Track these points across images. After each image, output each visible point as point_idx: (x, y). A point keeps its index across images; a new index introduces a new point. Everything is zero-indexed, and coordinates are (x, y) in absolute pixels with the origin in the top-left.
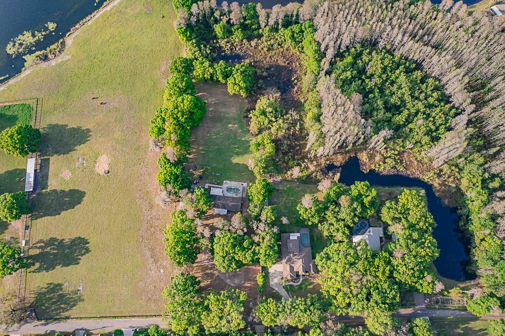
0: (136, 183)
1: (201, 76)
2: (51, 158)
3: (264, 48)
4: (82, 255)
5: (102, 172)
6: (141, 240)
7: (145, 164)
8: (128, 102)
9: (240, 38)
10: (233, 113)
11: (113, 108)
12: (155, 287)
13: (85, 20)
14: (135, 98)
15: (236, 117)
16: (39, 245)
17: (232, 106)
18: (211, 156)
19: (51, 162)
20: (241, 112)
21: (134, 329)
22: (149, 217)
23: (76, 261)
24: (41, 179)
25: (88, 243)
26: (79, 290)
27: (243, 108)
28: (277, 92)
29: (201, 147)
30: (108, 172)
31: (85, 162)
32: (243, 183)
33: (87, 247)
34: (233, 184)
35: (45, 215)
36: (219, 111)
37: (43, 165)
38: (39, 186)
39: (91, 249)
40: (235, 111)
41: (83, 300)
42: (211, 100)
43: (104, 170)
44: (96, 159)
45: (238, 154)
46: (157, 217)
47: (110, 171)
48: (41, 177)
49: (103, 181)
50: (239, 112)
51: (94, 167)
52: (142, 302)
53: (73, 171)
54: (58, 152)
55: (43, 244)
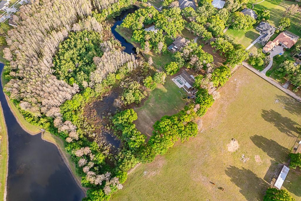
0: (222, 121)
2: (263, 178)
4: (268, 112)
5: (236, 142)
7: (210, 126)
8: (192, 171)
10: (145, 111)
11: (204, 176)
14: (186, 169)
15: (146, 108)
16: (290, 134)
17: (142, 115)
18: (175, 103)
19: (264, 176)
21: (260, 72)
22: (226, 102)
23: (272, 111)
24: (275, 170)
25: (261, 114)
27: (138, 109)
28: (116, 102)
29: (175, 110)
30: (232, 139)
31: (243, 157)
32: (173, 81)
33: (263, 113)
34: (178, 84)
35: (282, 147)
36: (150, 118)
37: (270, 179)
38: (279, 167)
39: (261, 110)
40: (144, 112)
43: (234, 142)
44: (235, 152)
47: (231, 139)
48: (275, 171)
49: (239, 137)
50: (142, 109)
51: (239, 149)
53: (252, 158)
55: (288, 133)
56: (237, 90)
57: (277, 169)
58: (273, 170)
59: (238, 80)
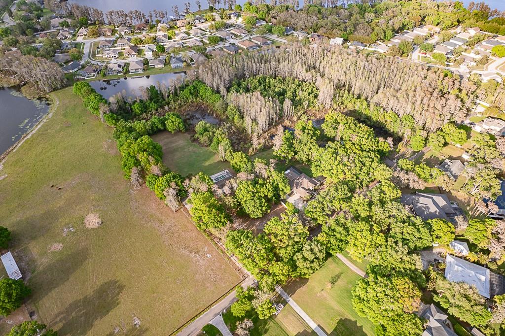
1: (144, 129)
2: (29, 245)
3: (176, 107)
4: (118, 294)
5: (96, 226)
6: (171, 247)
9: (155, 107)
12: (212, 270)
13: (9, 150)
15: (186, 144)
16: (58, 319)
19: (31, 248)
20: (188, 140)
21: (221, 313)
22: (166, 229)
23: (114, 304)
25: (118, 281)
26: (136, 324)
27: (188, 138)
30: (102, 222)
32: (224, 171)
33: (119, 285)
34: (217, 175)
39: (124, 284)
40: (182, 142)
41: (147, 330)
42: (161, 144)
43: (97, 223)
45: (205, 160)
46: (173, 225)
47: (104, 221)
48: (26, 265)
49: (101, 231)
50: (186, 141)
51: (85, 226)
52: (211, 289)
53: (62, 241)
54: (33, 238)
55: (62, 316)
56: (186, 252)
57: (26, 270)
58: (30, 263)
59: (208, 260)
